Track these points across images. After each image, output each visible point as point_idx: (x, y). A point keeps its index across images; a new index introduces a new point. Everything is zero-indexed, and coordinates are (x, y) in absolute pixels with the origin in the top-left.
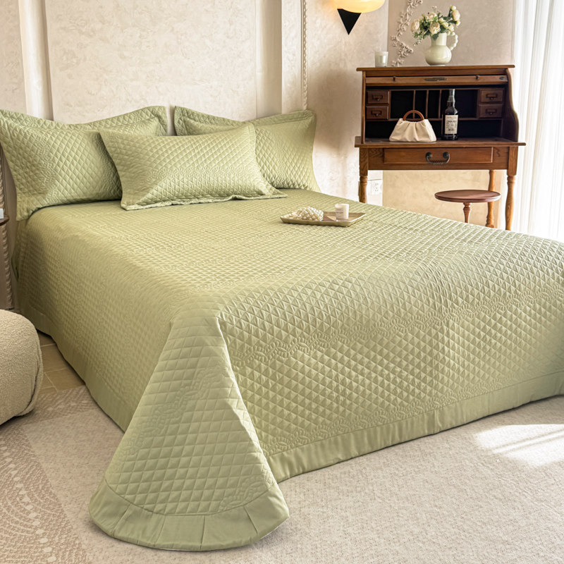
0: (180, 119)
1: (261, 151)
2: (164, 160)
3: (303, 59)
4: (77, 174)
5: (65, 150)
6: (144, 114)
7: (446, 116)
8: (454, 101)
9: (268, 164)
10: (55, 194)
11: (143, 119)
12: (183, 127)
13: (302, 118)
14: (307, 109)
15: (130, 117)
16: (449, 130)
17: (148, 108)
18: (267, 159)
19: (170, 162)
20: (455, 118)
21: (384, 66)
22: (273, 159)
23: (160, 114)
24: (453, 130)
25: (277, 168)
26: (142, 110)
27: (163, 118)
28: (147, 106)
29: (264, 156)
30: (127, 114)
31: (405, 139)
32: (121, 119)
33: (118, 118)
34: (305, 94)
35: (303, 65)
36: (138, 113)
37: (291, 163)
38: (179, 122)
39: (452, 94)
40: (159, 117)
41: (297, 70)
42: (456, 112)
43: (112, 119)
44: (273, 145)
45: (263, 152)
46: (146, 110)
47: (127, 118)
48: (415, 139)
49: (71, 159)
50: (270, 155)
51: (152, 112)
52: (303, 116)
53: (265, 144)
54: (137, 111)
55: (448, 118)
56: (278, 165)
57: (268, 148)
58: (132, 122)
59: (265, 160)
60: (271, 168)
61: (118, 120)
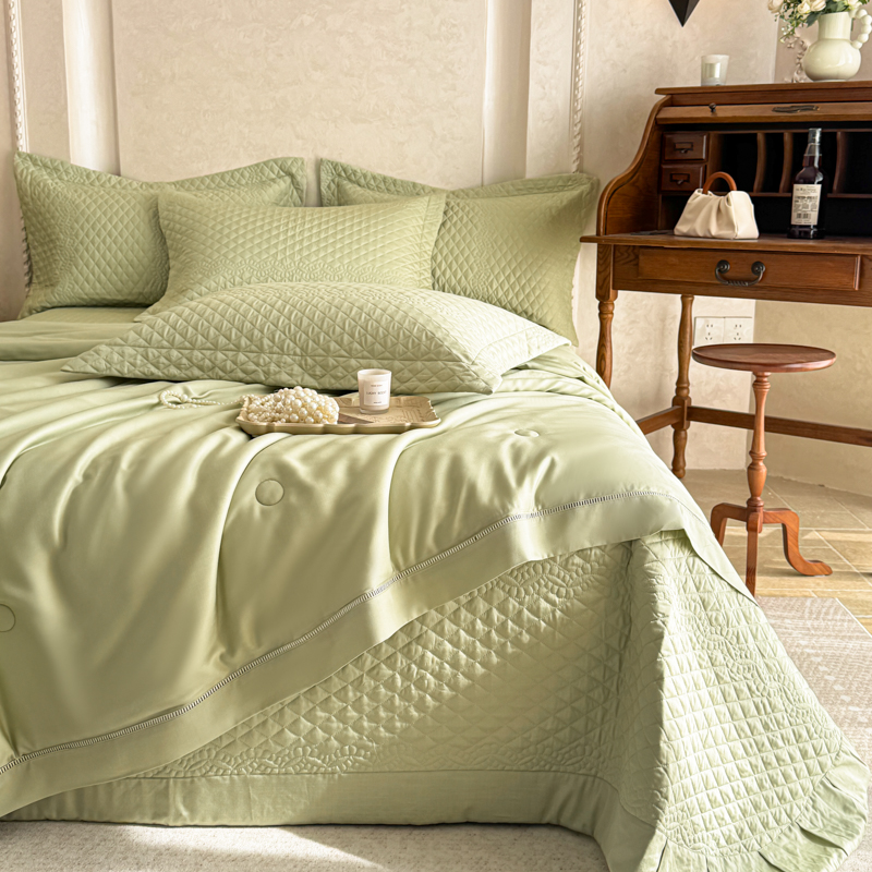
0: (333, 181)
1: (447, 244)
2: (227, 245)
3: (575, 74)
4: (108, 259)
5: (99, 220)
6: (267, 171)
7: (796, 186)
8: (817, 154)
9: (455, 266)
10: (67, 288)
11: (264, 179)
12: (333, 194)
13: (563, 188)
14: (580, 169)
15: (242, 175)
16: (799, 216)
17: (275, 161)
18: (456, 259)
19: (234, 250)
20: (815, 190)
21: (714, 84)
22: (467, 260)
23: (294, 170)
24: (806, 216)
25: (471, 276)
26: (265, 163)
27: (299, 178)
28: (273, 156)
29: (451, 252)
30: (237, 170)
31: (695, 230)
32: (228, 178)
33: (222, 176)
34: (576, 141)
35: (575, 86)
36: (258, 168)
37: (503, 270)
38: (329, 187)
39: (814, 141)
40: (292, 176)
41: (560, 98)
42: (821, 179)
43: (212, 178)
44: (475, 232)
45: (452, 244)
46: (272, 163)
47: (237, 175)
48: (709, 231)
49: (104, 233)
50: (462, 252)
51: (281, 168)
52: (566, 182)
53: (459, 231)
54: (257, 165)
55: (800, 190)
56: (476, 270)
57: (464, 239)
58: (243, 182)
59: (451, 258)
60: (460, 274)
61: (223, 178)
